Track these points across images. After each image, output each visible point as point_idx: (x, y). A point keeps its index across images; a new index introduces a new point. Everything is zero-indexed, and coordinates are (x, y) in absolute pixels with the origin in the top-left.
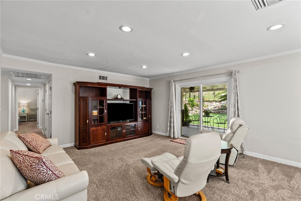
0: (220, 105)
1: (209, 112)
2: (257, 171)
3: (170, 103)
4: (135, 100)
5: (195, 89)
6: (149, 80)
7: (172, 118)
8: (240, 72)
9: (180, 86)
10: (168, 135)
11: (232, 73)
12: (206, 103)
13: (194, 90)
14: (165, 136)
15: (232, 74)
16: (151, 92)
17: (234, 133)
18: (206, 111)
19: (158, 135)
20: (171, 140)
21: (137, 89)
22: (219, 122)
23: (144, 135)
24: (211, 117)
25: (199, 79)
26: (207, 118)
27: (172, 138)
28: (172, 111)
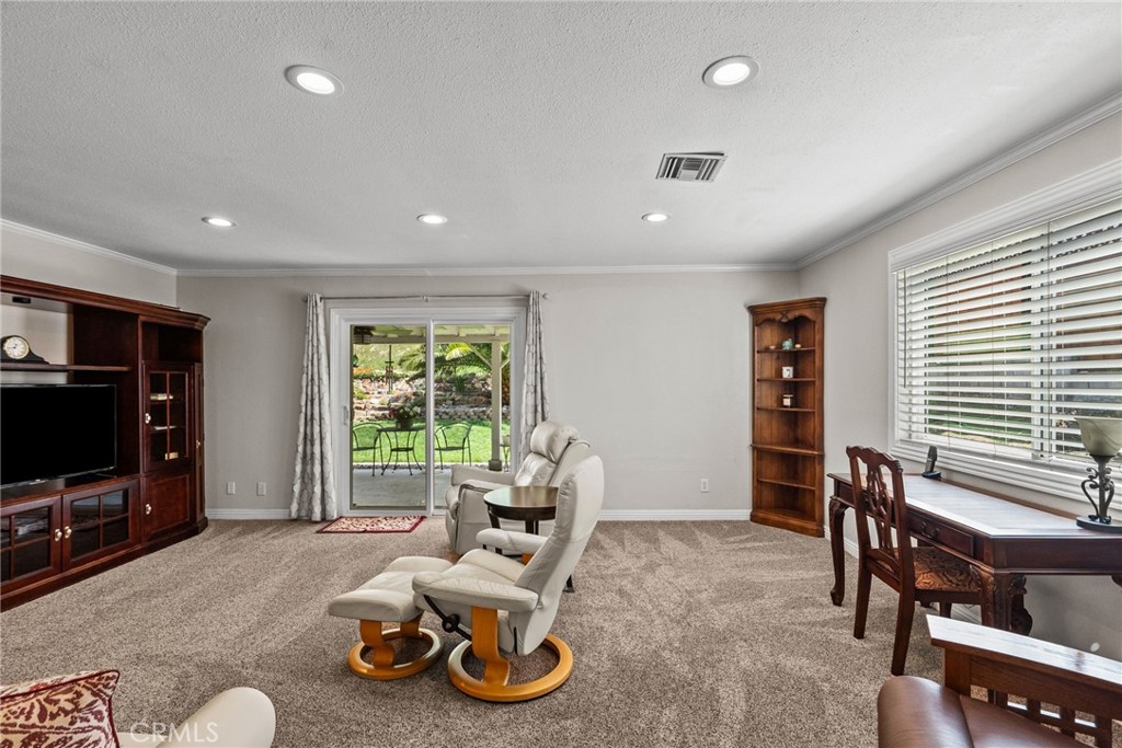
0: (410, 390)
1: (411, 414)
2: (602, 548)
3: (304, 384)
4: (125, 369)
5: (373, 333)
6: (178, 277)
7: (317, 442)
8: (547, 296)
9: (346, 320)
10: (294, 515)
11: (529, 296)
12: (358, 384)
13: (372, 335)
14: (279, 520)
15: (528, 300)
16: (199, 334)
17: (558, 463)
18: (401, 411)
19: (236, 523)
20: (318, 527)
21: (137, 315)
22: (443, 446)
23: (176, 534)
24: (417, 429)
25: (427, 300)
26: (403, 434)
27: (316, 522)
28: (317, 416)
